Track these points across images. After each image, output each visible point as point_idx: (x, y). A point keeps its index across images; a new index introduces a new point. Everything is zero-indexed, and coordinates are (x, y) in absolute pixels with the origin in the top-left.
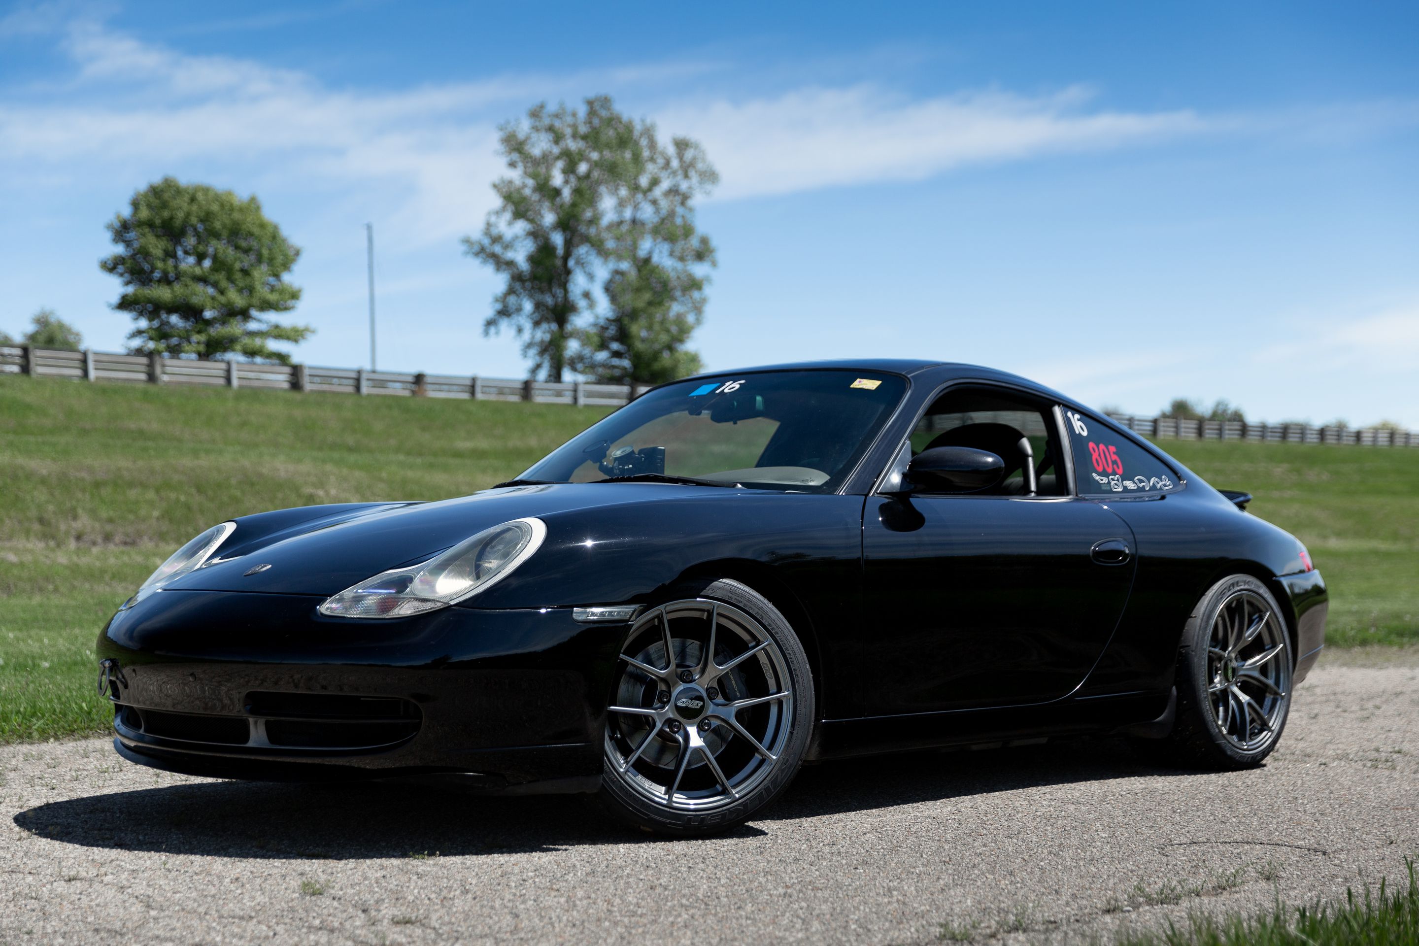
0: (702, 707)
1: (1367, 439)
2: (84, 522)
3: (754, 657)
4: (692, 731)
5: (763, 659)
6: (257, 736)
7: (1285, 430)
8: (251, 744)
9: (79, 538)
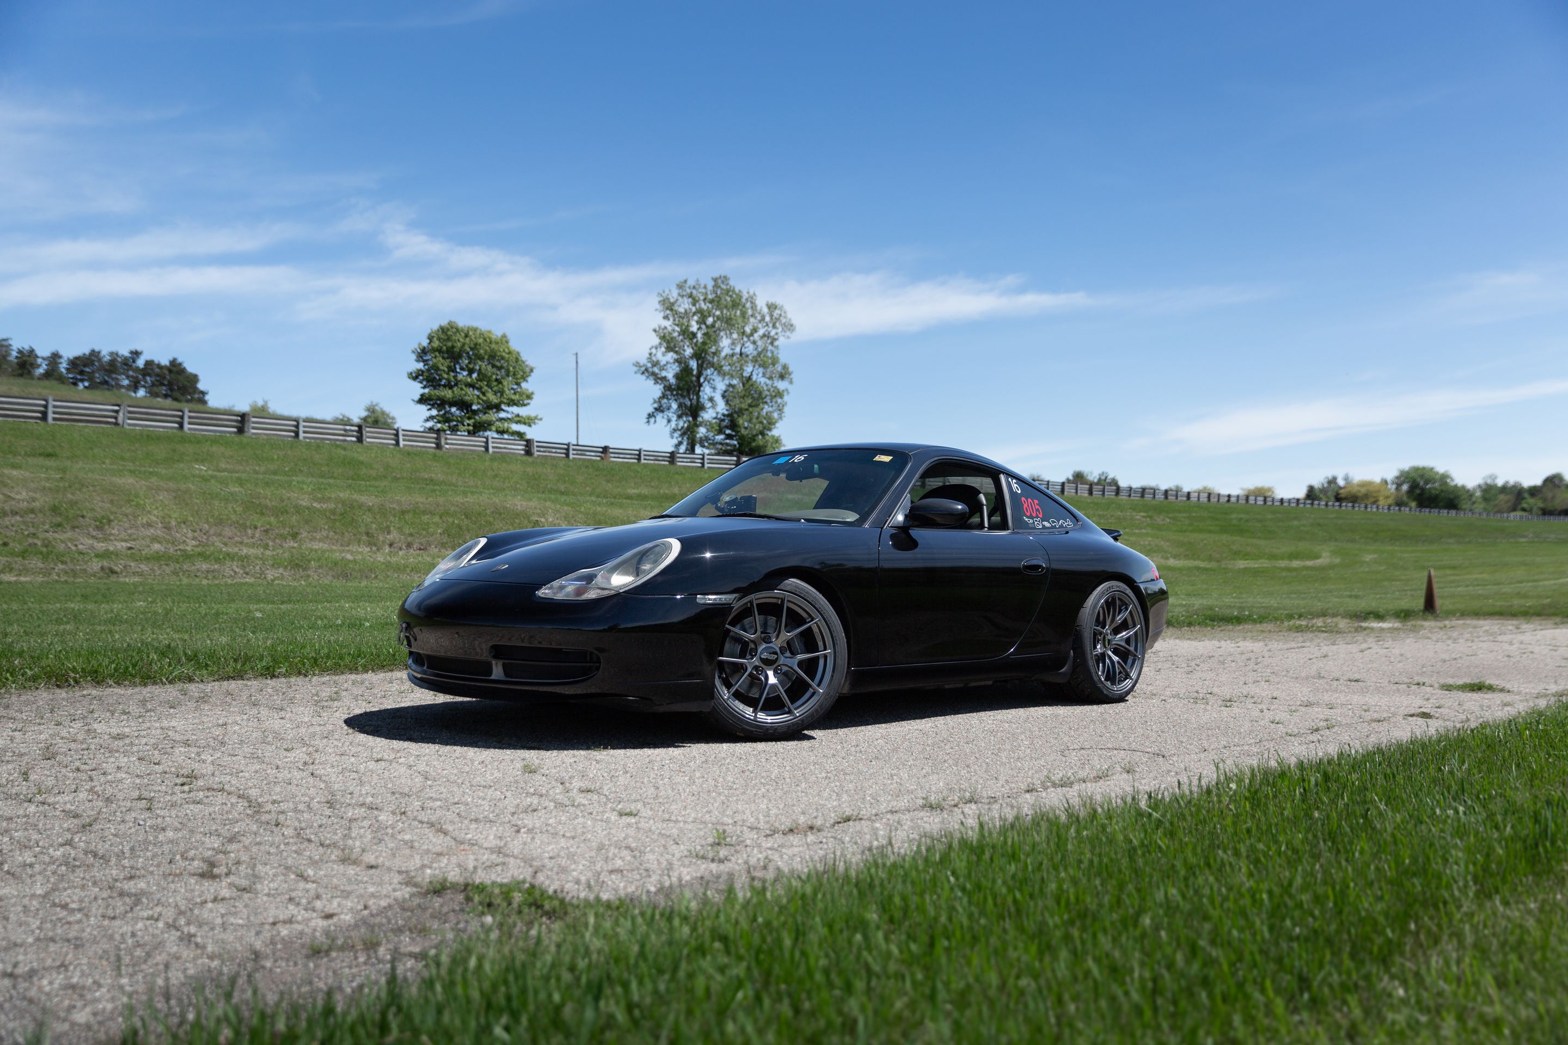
0: (777, 659)
1: (1194, 497)
2: (394, 535)
3: (810, 628)
4: (770, 673)
5: (815, 629)
6: (497, 672)
7: (1143, 490)
8: (493, 677)
9: (391, 545)
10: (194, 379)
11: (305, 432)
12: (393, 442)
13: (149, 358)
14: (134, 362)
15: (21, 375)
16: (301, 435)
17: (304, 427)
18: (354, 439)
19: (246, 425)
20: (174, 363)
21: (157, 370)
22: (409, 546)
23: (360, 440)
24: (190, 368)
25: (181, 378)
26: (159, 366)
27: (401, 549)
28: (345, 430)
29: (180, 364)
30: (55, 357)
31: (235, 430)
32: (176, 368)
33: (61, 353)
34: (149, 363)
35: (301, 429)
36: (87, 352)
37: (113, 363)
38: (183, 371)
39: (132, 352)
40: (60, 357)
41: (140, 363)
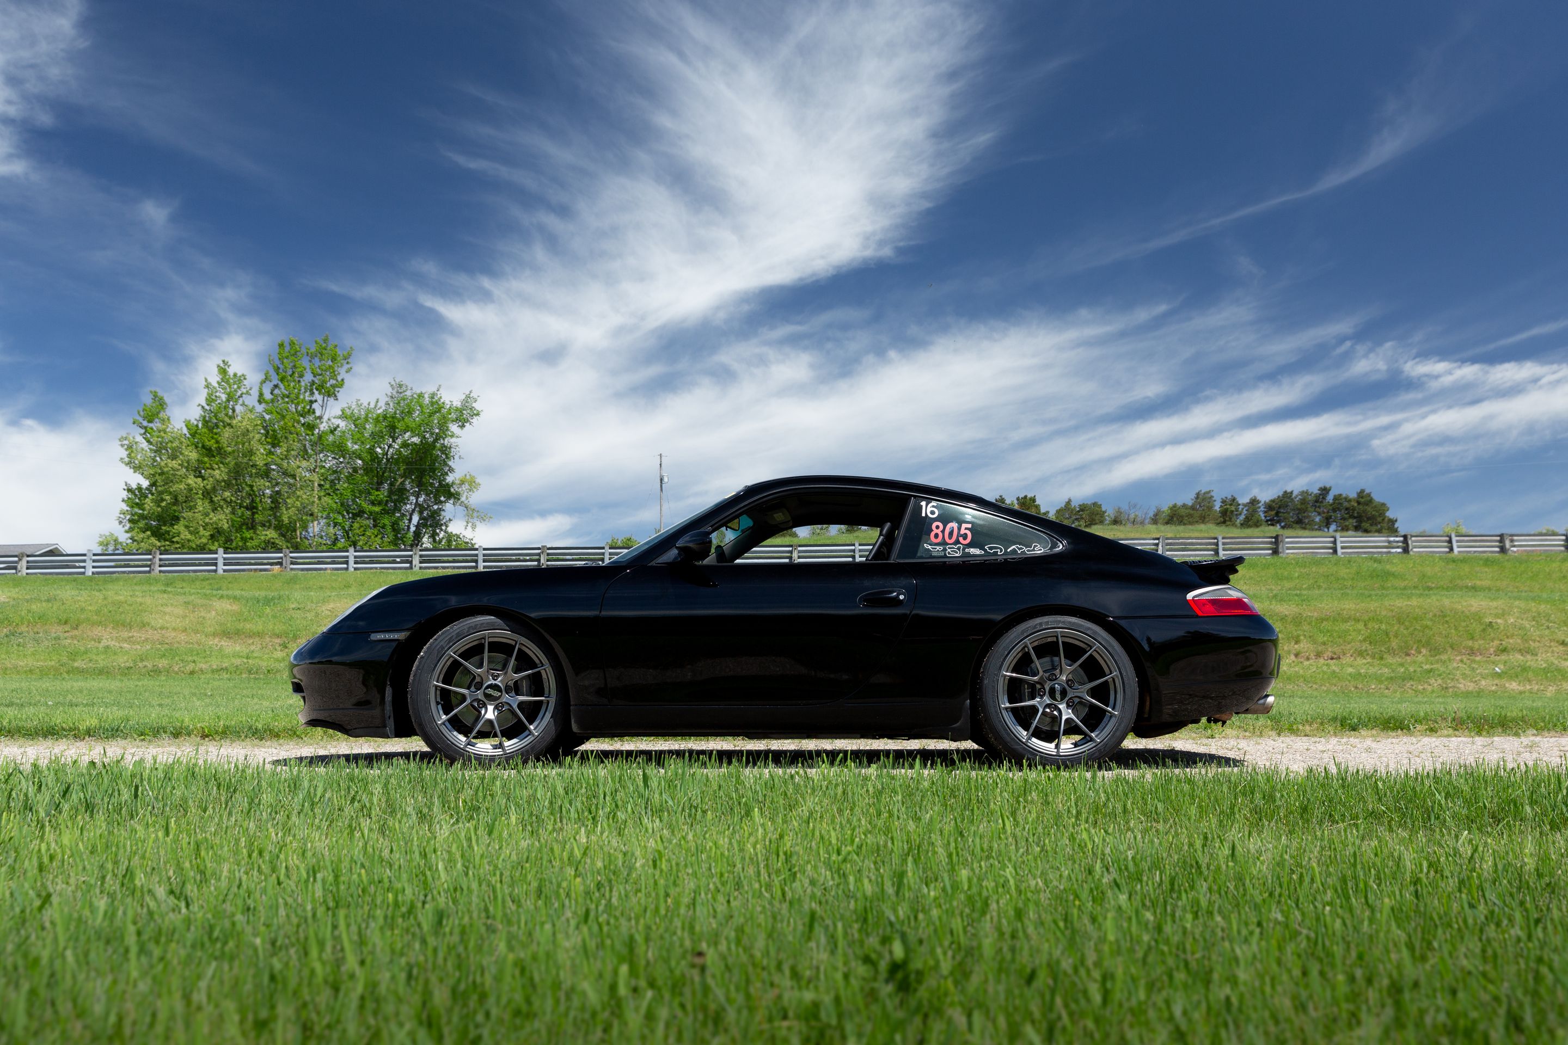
4: (491, 708)
5: (543, 675)
10: (1382, 508)
11: (1342, 548)
12: (1447, 550)
13: (1337, 493)
14: (1324, 498)
15: (1224, 522)
16: (1340, 551)
17: (1342, 542)
18: (1399, 550)
19: (1280, 546)
20: (1361, 494)
21: (1346, 504)
22: (1318, 655)
23: (1406, 550)
24: (1378, 498)
25: (1369, 509)
26: (1348, 500)
27: (1308, 659)
28: (1389, 542)
29: (1369, 495)
30: (1254, 502)
31: (1270, 552)
32: (1364, 499)
33: (1258, 498)
34: (1337, 498)
35: (1339, 545)
36: (1281, 494)
37: (1303, 501)
38: (1370, 501)
39: (1321, 489)
40: (1259, 502)
41: (1330, 498)
